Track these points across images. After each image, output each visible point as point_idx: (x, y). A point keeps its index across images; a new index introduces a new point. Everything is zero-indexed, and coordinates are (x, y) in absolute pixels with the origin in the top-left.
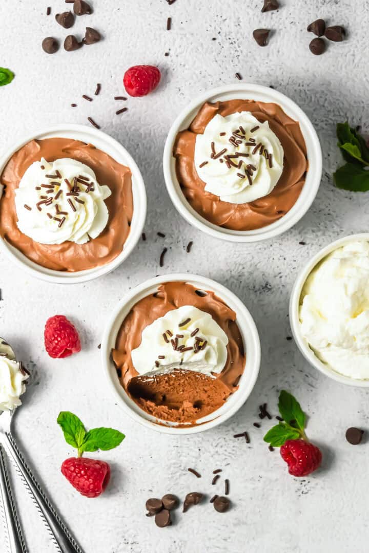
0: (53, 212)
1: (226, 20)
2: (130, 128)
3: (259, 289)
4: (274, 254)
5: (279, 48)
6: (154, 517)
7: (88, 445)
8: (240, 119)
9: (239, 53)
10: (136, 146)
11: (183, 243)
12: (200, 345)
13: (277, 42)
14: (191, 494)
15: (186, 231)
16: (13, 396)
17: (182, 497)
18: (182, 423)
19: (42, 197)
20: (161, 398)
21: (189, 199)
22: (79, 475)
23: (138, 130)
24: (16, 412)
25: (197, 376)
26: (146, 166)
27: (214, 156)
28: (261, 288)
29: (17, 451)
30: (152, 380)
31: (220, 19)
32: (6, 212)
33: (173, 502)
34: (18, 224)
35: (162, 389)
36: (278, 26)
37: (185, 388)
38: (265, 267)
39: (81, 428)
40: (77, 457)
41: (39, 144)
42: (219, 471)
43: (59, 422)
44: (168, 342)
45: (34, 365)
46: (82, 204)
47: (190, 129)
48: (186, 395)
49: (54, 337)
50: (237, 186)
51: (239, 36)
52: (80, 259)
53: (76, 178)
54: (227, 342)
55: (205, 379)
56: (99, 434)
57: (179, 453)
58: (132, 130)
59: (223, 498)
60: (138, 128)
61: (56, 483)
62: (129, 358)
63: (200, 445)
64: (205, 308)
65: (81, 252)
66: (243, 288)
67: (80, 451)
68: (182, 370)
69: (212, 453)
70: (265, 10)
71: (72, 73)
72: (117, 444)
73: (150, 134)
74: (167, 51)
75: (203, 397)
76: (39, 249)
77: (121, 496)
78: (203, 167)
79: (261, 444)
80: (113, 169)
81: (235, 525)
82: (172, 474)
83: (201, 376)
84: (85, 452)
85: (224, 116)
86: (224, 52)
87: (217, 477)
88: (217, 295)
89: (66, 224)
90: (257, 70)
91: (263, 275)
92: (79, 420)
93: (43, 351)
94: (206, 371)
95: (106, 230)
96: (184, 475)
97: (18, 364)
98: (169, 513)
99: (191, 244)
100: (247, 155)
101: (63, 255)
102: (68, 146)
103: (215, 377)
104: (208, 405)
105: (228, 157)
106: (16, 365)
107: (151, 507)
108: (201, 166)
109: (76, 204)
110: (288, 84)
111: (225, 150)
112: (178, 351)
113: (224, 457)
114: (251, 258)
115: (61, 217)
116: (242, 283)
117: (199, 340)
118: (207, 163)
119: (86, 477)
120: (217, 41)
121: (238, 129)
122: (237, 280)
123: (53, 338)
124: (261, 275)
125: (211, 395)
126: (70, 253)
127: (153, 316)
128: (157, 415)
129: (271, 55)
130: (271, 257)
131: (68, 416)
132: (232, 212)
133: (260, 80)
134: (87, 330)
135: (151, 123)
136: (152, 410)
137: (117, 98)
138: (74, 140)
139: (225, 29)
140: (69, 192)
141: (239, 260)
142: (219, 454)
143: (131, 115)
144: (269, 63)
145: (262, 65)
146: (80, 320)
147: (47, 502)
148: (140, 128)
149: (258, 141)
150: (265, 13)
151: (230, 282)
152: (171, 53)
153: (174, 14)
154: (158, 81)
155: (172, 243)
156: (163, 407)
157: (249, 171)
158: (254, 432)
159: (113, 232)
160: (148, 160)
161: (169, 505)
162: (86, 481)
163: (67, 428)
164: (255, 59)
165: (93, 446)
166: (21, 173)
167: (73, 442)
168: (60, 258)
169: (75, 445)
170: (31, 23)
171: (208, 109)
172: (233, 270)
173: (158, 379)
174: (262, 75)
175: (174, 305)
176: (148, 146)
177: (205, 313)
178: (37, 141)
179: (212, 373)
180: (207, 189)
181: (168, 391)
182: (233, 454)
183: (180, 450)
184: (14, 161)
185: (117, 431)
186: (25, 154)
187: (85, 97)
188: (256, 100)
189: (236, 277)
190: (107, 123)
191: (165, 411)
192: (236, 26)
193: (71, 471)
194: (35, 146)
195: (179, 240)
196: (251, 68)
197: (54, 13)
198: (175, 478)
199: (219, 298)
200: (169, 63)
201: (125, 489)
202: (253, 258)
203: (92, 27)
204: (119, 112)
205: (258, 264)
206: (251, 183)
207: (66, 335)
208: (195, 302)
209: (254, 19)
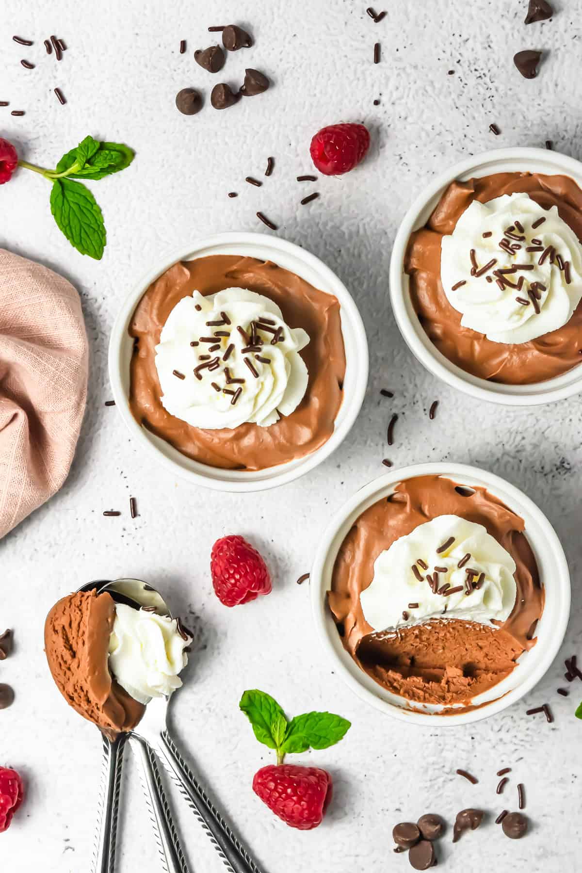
0: (221, 380)
1: (467, 40)
2: (325, 224)
3: (552, 471)
4: (570, 412)
5: (556, 81)
6: (407, 853)
7: (293, 743)
8: (512, 207)
9: (493, 92)
10: (336, 254)
11: (424, 405)
12: (474, 581)
13: (552, 70)
14: (464, 812)
15: (426, 385)
16: (170, 674)
17: (451, 818)
18: (448, 706)
19: (202, 358)
20: (409, 661)
21: (434, 338)
22: (284, 796)
23: (338, 228)
24: (173, 698)
25: (467, 626)
26: (356, 283)
27: (476, 272)
28: (554, 469)
29: (180, 762)
30: (394, 635)
31: (459, 40)
32: (142, 382)
33: (438, 827)
34: (162, 399)
35: (408, 648)
36: (554, 45)
37: (447, 644)
38: (558, 434)
39: (279, 714)
40: (276, 765)
41: (189, 269)
42: (507, 770)
43: (243, 708)
44: (422, 579)
45: (198, 618)
46: (266, 365)
47: (429, 227)
48: (449, 654)
49: (229, 573)
50: (516, 318)
51: (491, 64)
52: (266, 449)
53: (254, 322)
54: (514, 569)
55: (480, 630)
56: (309, 722)
57: (440, 745)
58: (328, 228)
59: (517, 815)
60: (338, 224)
61: (245, 807)
62: (356, 603)
63: (473, 731)
64: (474, 516)
65: (267, 438)
66: (526, 469)
67: (280, 753)
68: (443, 619)
69: (494, 742)
70: (530, 20)
71: (226, 143)
72: (338, 737)
73: (358, 232)
74: (376, 98)
75: (476, 656)
76: (199, 438)
77: (350, 822)
78: (458, 290)
79: (571, 722)
80: (310, 300)
81: (539, 858)
82: (431, 780)
83: (474, 626)
84: (288, 755)
85: (483, 202)
86: (469, 92)
87: (505, 781)
88: (491, 492)
89: (244, 397)
90: (524, 117)
91: (556, 447)
92: (276, 703)
93: (210, 594)
94: (483, 619)
95: (306, 401)
96: (451, 780)
97: (175, 621)
98: (433, 847)
99: (435, 405)
100: (529, 268)
101: (237, 445)
102: (235, 267)
103: (498, 627)
104: (487, 670)
105: (500, 273)
106: (171, 625)
107: (401, 839)
108: (454, 288)
109: (258, 365)
110: (575, 136)
111: (494, 262)
112: (440, 594)
113: (514, 747)
114: (535, 421)
115: (235, 387)
116: (523, 461)
117: (471, 573)
118: (464, 283)
119: (295, 798)
120: (456, 75)
121: (513, 224)
122: (514, 458)
123: (227, 576)
124: (553, 447)
125: (491, 654)
126: (249, 441)
127: (390, 533)
128: (407, 695)
129: (544, 91)
130: (566, 417)
131: (257, 697)
132: (506, 355)
133: (530, 133)
134: (278, 557)
135: (358, 214)
136: (398, 687)
137: (300, 179)
138: (242, 257)
139: (468, 55)
140: (245, 347)
141: (515, 426)
142: (505, 743)
143: (326, 204)
144: (542, 105)
145: (530, 108)
146: (265, 541)
147: (234, 840)
148: (342, 224)
149: (545, 243)
150: (530, 25)
151: (503, 462)
152: (384, 99)
153: (384, 37)
154: (366, 149)
155: (404, 406)
156: (415, 679)
157: (535, 292)
158: (558, 703)
159: (315, 402)
160: (358, 274)
161: (431, 833)
162: (297, 806)
163: (257, 717)
164: (519, 100)
165: (301, 744)
166: (163, 317)
167: (269, 740)
168: (233, 449)
169: (272, 743)
170: (155, 68)
171: (456, 192)
172: (507, 442)
173: (403, 634)
174: (532, 125)
175: (422, 512)
176: (356, 252)
177: (475, 524)
178: (184, 263)
179: (492, 621)
180: (465, 323)
181: (419, 649)
182: (527, 742)
183: (440, 740)
184: (150, 298)
185: (338, 716)
186: (166, 285)
187: (250, 180)
188: (532, 172)
189: (512, 454)
190: (288, 220)
191: (418, 686)
192: (486, 48)
193: (270, 789)
194: (182, 272)
195: (415, 400)
196: (513, 114)
197: (192, 49)
198: (436, 787)
199: (495, 498)
200: (380, 115)
201: (357, 810)
202: (537, 420)
203: (254, 68)
204: (305, 201)
205: (545, 430)
206: (538, 311)
207: (248, 570)
208: (457, 507)
209: (513, 35)
